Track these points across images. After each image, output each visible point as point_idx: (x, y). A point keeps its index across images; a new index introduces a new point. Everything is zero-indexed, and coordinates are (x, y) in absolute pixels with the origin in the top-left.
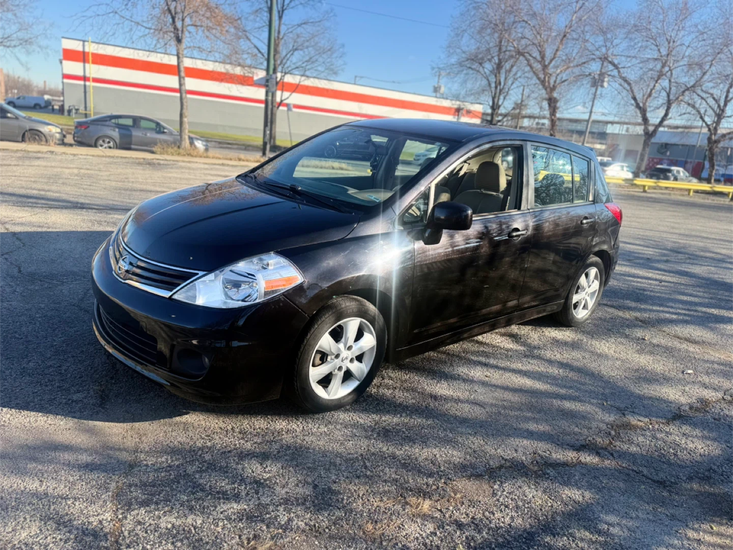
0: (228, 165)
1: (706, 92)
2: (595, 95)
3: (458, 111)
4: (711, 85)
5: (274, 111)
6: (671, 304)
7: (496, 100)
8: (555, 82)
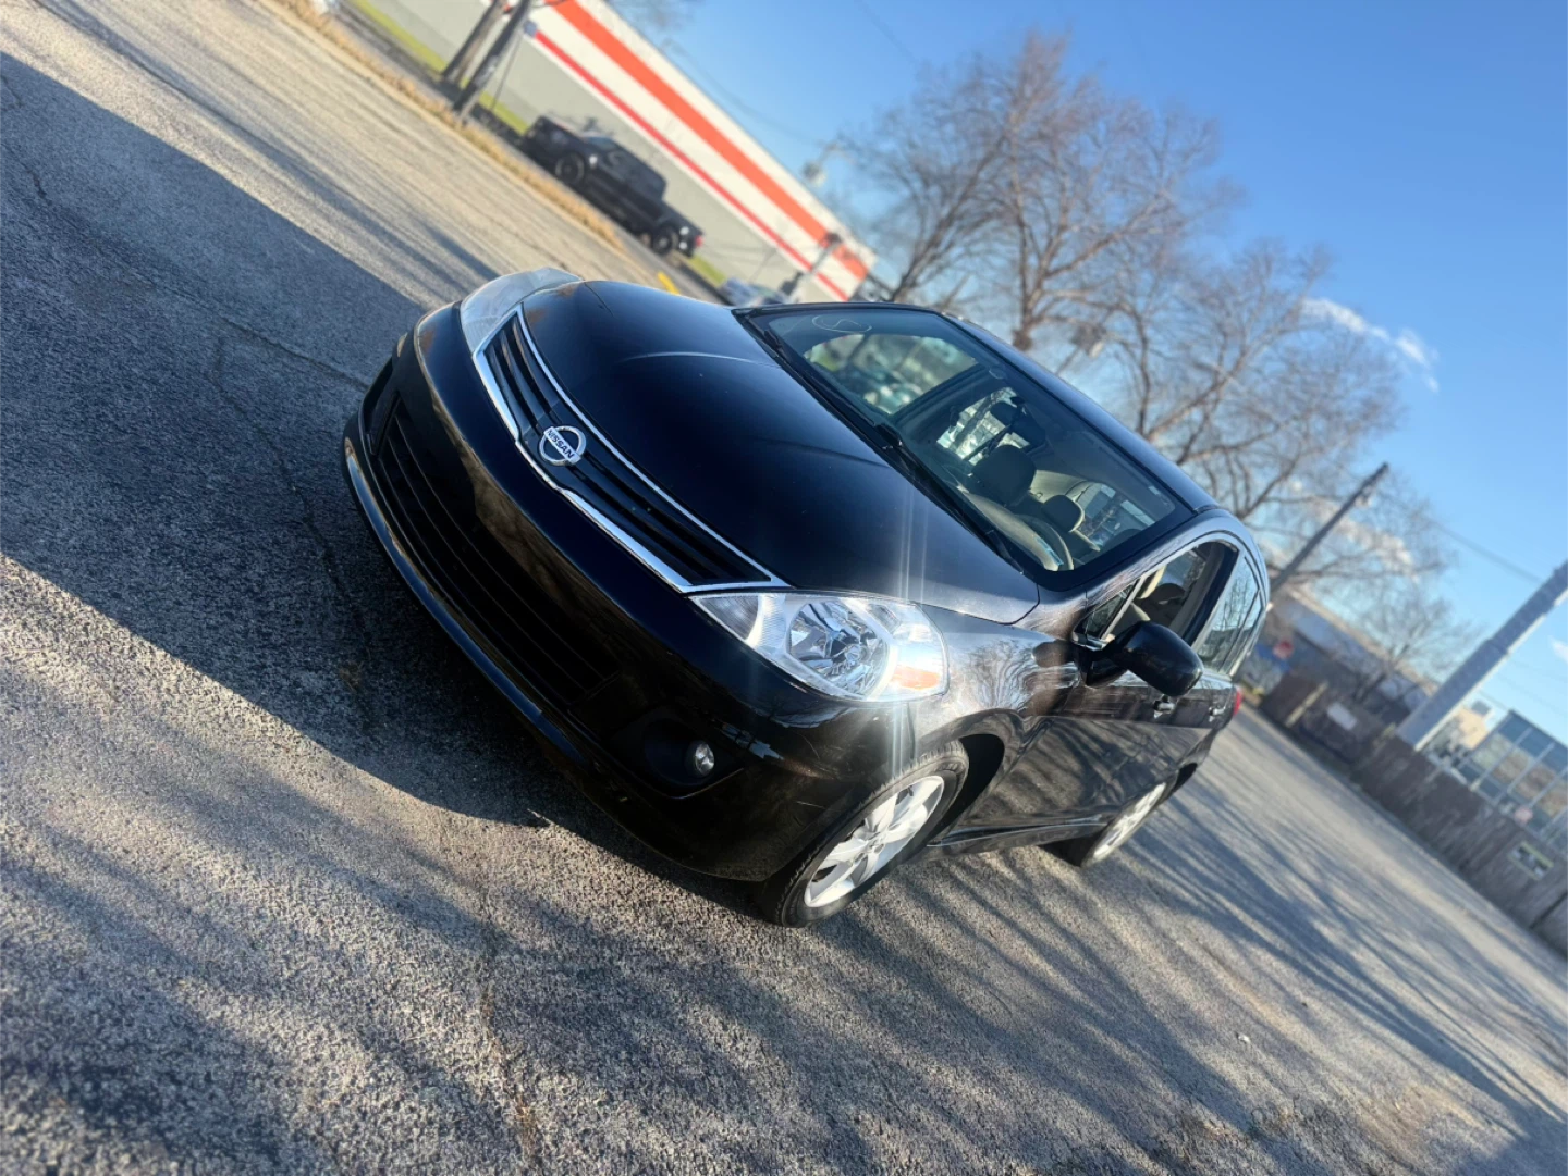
0: (382, 92)
1: (1241, 466)
2: (1069, 360)
3: (831, 240)
4: (1258, 459)
5: (492, 16)
6: (1184, 871)
7: (916, 270)
8: (1045, 310)
